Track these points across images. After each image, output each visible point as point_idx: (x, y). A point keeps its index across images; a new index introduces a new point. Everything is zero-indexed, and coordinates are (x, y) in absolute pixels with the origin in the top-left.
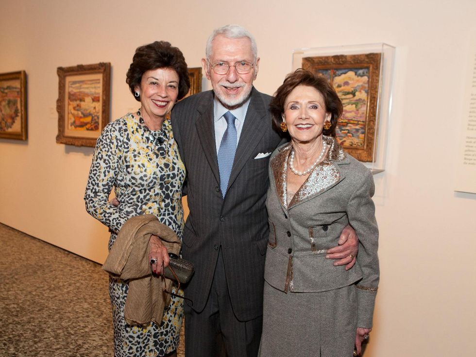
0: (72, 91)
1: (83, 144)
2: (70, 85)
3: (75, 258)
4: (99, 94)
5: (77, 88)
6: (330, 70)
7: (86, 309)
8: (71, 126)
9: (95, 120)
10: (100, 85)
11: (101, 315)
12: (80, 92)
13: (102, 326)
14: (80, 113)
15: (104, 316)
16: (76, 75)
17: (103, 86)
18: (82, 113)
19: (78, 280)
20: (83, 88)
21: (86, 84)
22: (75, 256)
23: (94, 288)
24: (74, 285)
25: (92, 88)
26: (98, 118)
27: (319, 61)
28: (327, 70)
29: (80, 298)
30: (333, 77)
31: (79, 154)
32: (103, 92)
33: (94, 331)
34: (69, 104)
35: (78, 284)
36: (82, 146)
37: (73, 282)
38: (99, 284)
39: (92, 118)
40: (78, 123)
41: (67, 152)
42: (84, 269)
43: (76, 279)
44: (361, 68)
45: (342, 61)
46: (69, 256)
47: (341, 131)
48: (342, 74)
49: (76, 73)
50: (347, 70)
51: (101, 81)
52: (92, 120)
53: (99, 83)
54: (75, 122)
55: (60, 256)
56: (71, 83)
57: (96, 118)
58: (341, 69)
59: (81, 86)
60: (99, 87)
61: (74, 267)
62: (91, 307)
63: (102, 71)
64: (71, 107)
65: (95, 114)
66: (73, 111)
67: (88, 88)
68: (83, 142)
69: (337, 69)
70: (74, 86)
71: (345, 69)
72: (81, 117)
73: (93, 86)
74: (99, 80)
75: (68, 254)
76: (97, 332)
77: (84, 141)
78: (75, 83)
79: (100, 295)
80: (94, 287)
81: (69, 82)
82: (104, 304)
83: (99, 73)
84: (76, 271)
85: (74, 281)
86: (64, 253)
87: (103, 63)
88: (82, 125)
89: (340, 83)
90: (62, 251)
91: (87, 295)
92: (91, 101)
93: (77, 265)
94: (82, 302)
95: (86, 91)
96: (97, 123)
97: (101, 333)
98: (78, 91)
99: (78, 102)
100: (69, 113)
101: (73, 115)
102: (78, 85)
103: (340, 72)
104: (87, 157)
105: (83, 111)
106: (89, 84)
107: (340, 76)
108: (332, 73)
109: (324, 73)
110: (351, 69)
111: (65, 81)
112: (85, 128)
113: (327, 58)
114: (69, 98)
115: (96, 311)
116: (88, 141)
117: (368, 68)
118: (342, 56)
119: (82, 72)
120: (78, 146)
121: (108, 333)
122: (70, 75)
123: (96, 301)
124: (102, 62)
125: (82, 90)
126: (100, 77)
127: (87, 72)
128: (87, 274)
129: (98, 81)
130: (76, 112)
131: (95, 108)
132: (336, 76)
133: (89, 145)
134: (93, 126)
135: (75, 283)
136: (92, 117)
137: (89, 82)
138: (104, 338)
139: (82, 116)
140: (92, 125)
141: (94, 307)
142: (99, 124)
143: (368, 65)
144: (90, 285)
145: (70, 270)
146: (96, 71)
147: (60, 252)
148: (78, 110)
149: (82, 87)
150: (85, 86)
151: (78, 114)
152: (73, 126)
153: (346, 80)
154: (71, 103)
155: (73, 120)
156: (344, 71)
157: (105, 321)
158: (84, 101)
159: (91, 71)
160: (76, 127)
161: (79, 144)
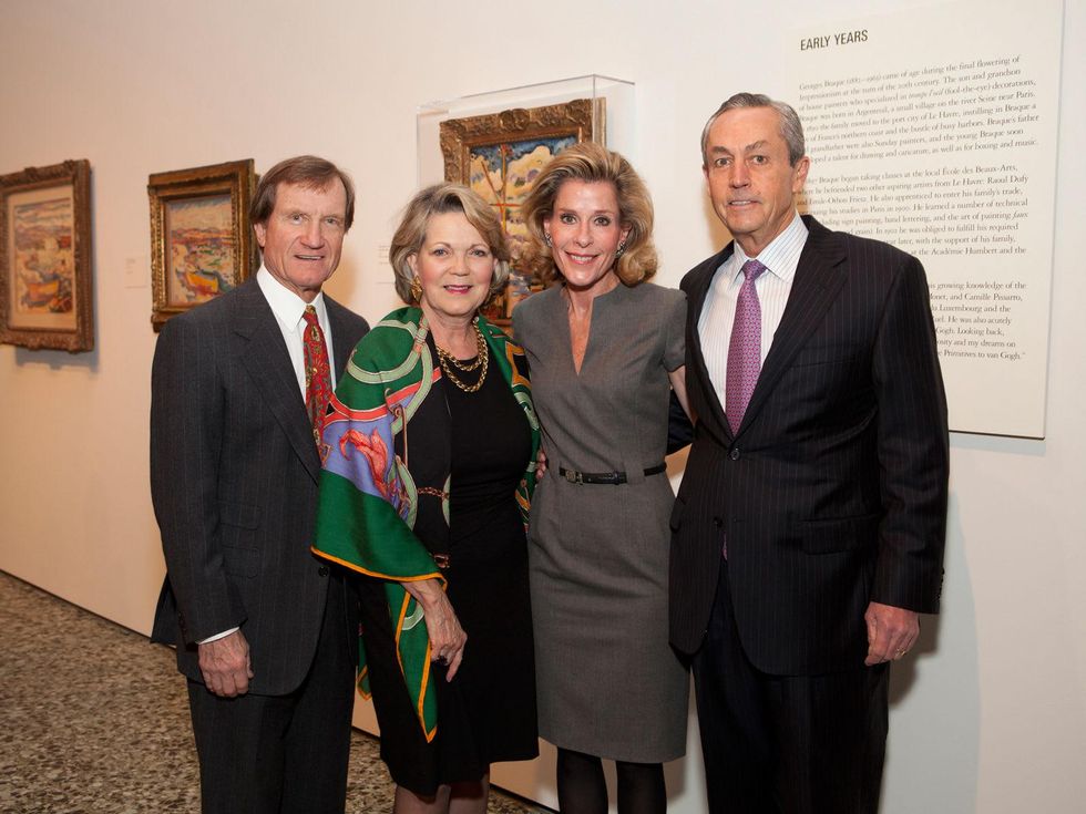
0: (21, 226)
1: (44, 343)
2: (16, 214)
3: (42, 599)
4: (68, 230)
5: (30, 219)
6: (499, 145)
7: (14, 722)
8: (22, 303)
9: (65, 288)
10: (70, 211)
11: (40, 735)
12: (35, 228)
13: (32, 762)
14: (37, 274)
15: (48, 736)
16: (26, 190)
17: (75, 211)
18: (42, 275)
19: (24, 653)
20: (42, 219)
21: (45, 210)
22: (44, 595)
23: (53, 670)
24: (9, 664)
25: (57, 217)
26: (70, 284)
27: (476, 127)
28: (493, 147)
29: (11, 694)
30: (507, 163)
31: (42, 365)
32: (75, 224)
33: (9, 774)
34: (17, 257)
35: (21, 662)
36: (41, 347)
37: (12, 656)
38: (68, 661)
39: (60, 286)
40: (34, 298)
41: (20, 362)
42: (51, 625)
43: (22, 650)
44: (562, 138)
45: (521, 124)
46: (30, 595)
47: (529, 287)
48: (523, 153)
49: (25, 186)
50: (532, 145)
51: (71, 202)
52: (60, 290)
53: (68, 206)
54: (28, 295)
55: (8, 597)
56: (19, 209)
57: (66, 283)
58: (521, 143)
59: (36, 214)
60: (68, 216)
61: (30, 621)
62: (26, 717)
63: (70, 178)
64: (20, 263)
65: (65, 275)
66: (24, 272)
67: (48, 218)
68: (43, 339)
69: (513, 144)
70: (23, 215)
71: (529, 141)
72: (39, 284)
73: (58, 212)
74: (68, 199)
75: (30, 592)
76: (14, 778)
77: (46, 336)
78: (25, 208)
79: (61, 686)
80: (55, 667)
81: (16, 207)
82: (61, 707)
83: (66, 183)
84: (30, 629)
85: (16, 654)
86: (21, 589)
87: (71, 161)
88: (42, 302)
89: (520, 175)
90: (18, 584)
91: (30, 686)
92: (57, 246)
93: (39, 617)
94: (12, 703)
95: (47, 224)
96: (69, 294)
97: (21, 778)
98: (32, 225)
99: (33, 251)
100: (16, 276)
101: (25, 278)
102: (31, 213)
103: (521, 149)
104: (56, 372)
105: (41, 270)
106: (49, 210)
107: (519, 158)
108: (505, 154)
109: (488, 153)
110: (541, 142)
111: (6, 206)
112: (47, 308)
113: (489, 118)
114: (17, 243)
115: (34, 725)
116: (53, 336)
117: (574, 135)
118: (519, 112)
119: (36, 184)
120: (32, 349)
121: (40, 778)
122: (16, 192)
123: (45, 701)
124: (68, 158)
125: (39, 223)
126: (67, 192)
127: (44, 182)
128: (52, 638)
129: (66, 203)
130: (29, 274)
131: (63, 262)
132: (512, 159)
133: (53, 345)
134: (62, 303)
135: (15, 660)
136: (60, 283)
137: (52, 206)
138: (24, 791)
139: (40, 280)
140: (59, 301)
141: (34, 717)
142: (71, 299)
143: (574, 129)
144: (48, 663)
145: (19, 629)
146: (63, 180)
147: (14, 586)
148: (33, 269)
149: (39, 216)
150: (43, 214)
151: (34, 277)
152: (26, 305)
153: (532, 168)
154: (20, 253)
155: (24, 290)
156: (527, 147)
157: (43, 750)
158: (43, 247)
159: (53, 181)
160: (31, 307)
161: (35, 344)
